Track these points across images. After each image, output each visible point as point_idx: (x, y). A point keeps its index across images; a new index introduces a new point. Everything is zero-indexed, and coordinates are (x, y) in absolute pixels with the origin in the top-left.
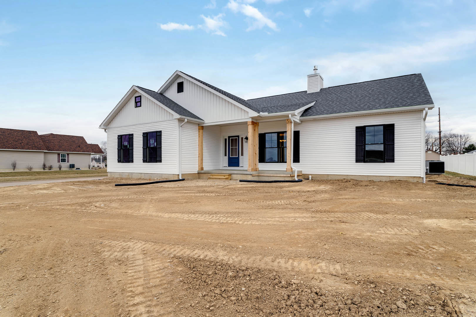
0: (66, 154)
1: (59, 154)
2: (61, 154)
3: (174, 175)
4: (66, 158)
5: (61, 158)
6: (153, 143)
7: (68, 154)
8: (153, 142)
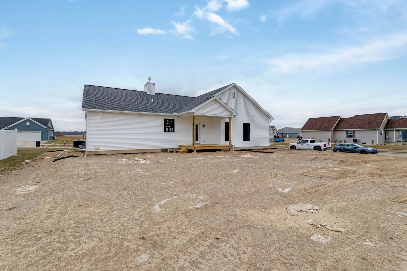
0: (353, 131)
1: (347, 132)
2: (348, 131)
4: (353, 134)
5: (348, 134)
7: (354, 131)
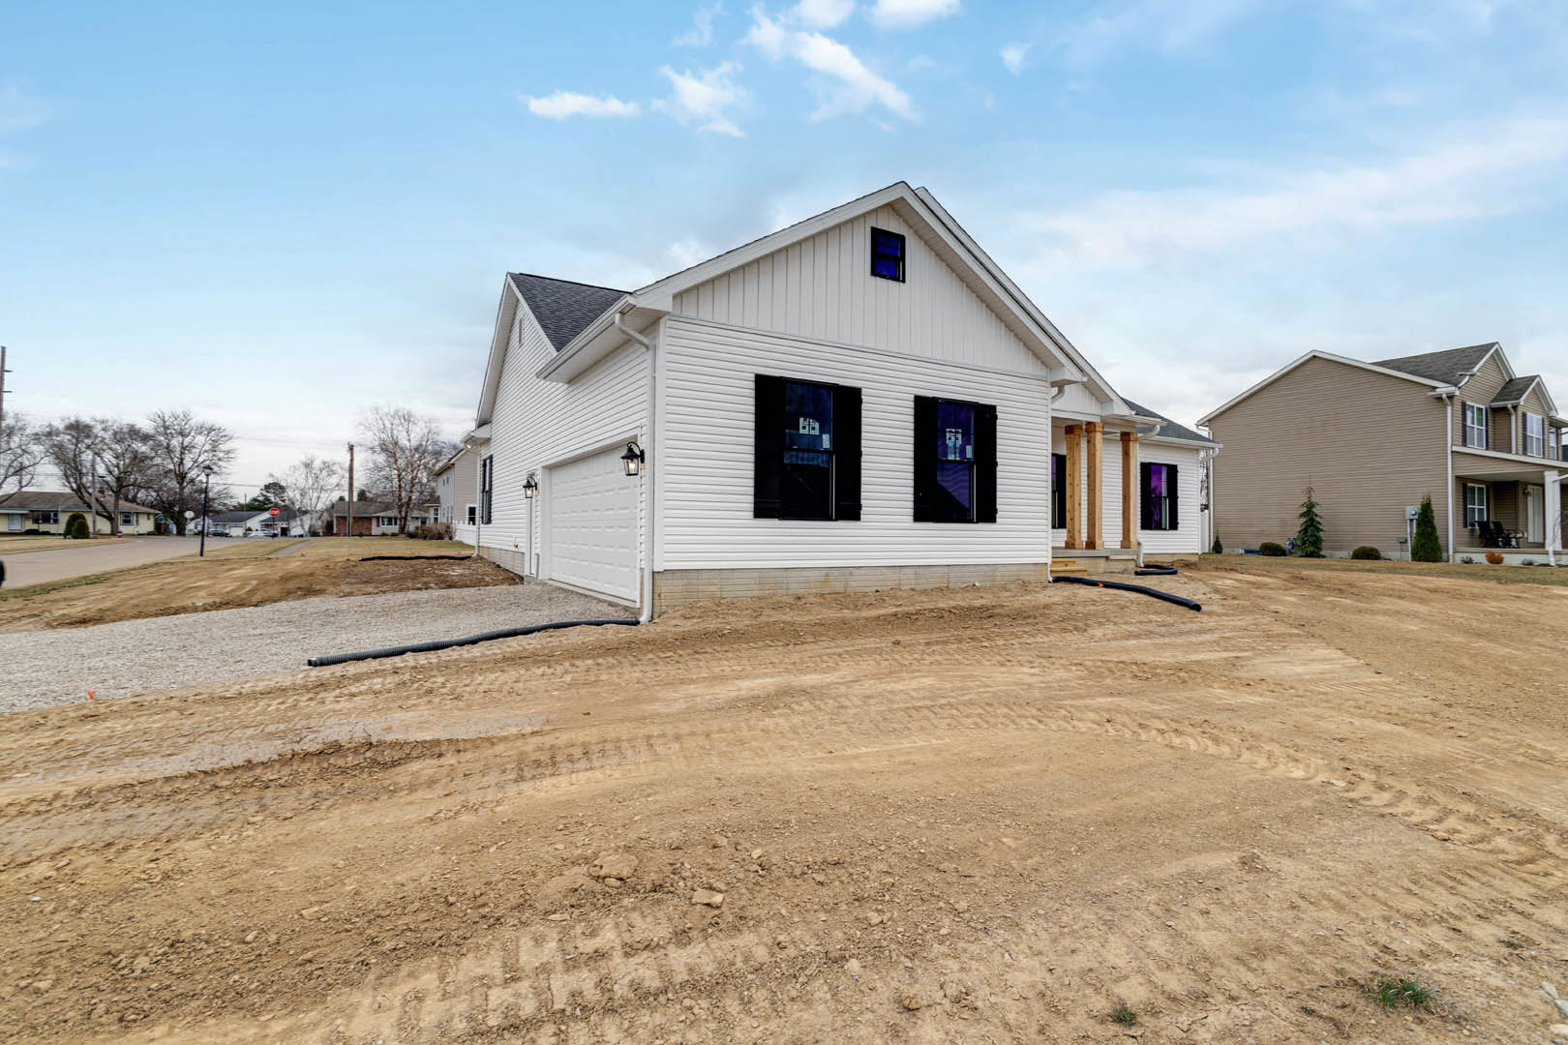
3: (1039, 568)
6: (958, 445)
8: (959, 442)
